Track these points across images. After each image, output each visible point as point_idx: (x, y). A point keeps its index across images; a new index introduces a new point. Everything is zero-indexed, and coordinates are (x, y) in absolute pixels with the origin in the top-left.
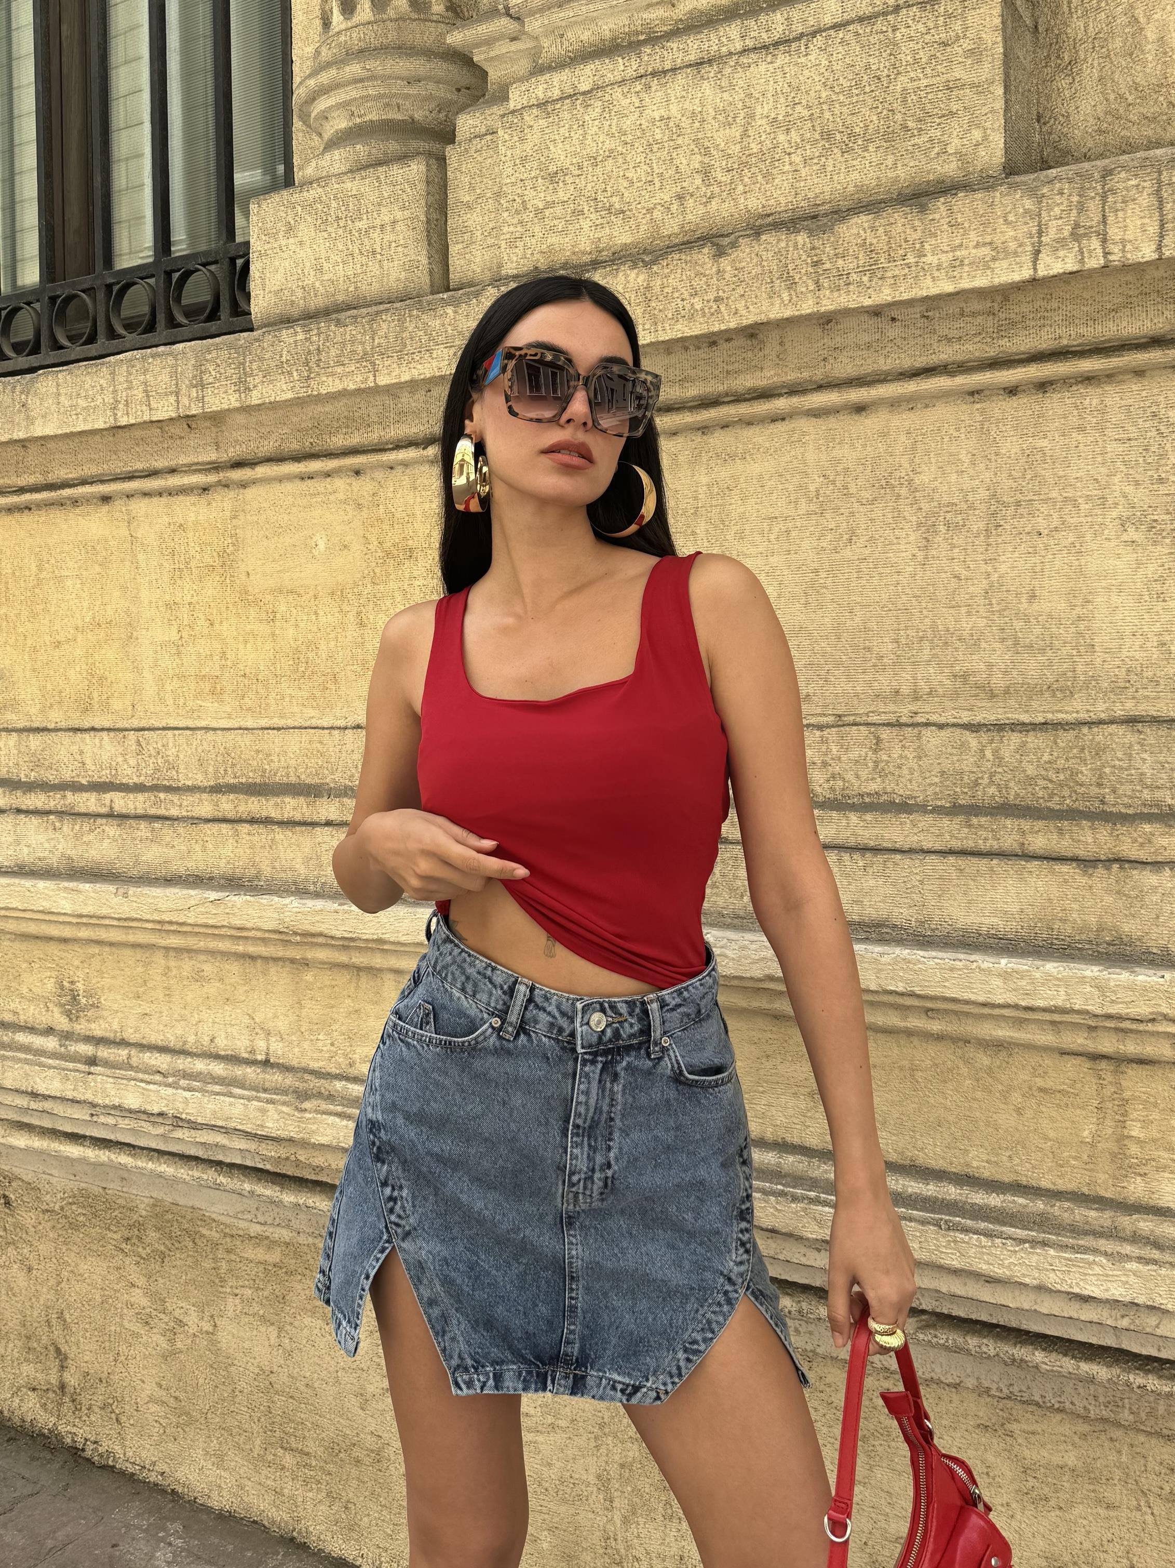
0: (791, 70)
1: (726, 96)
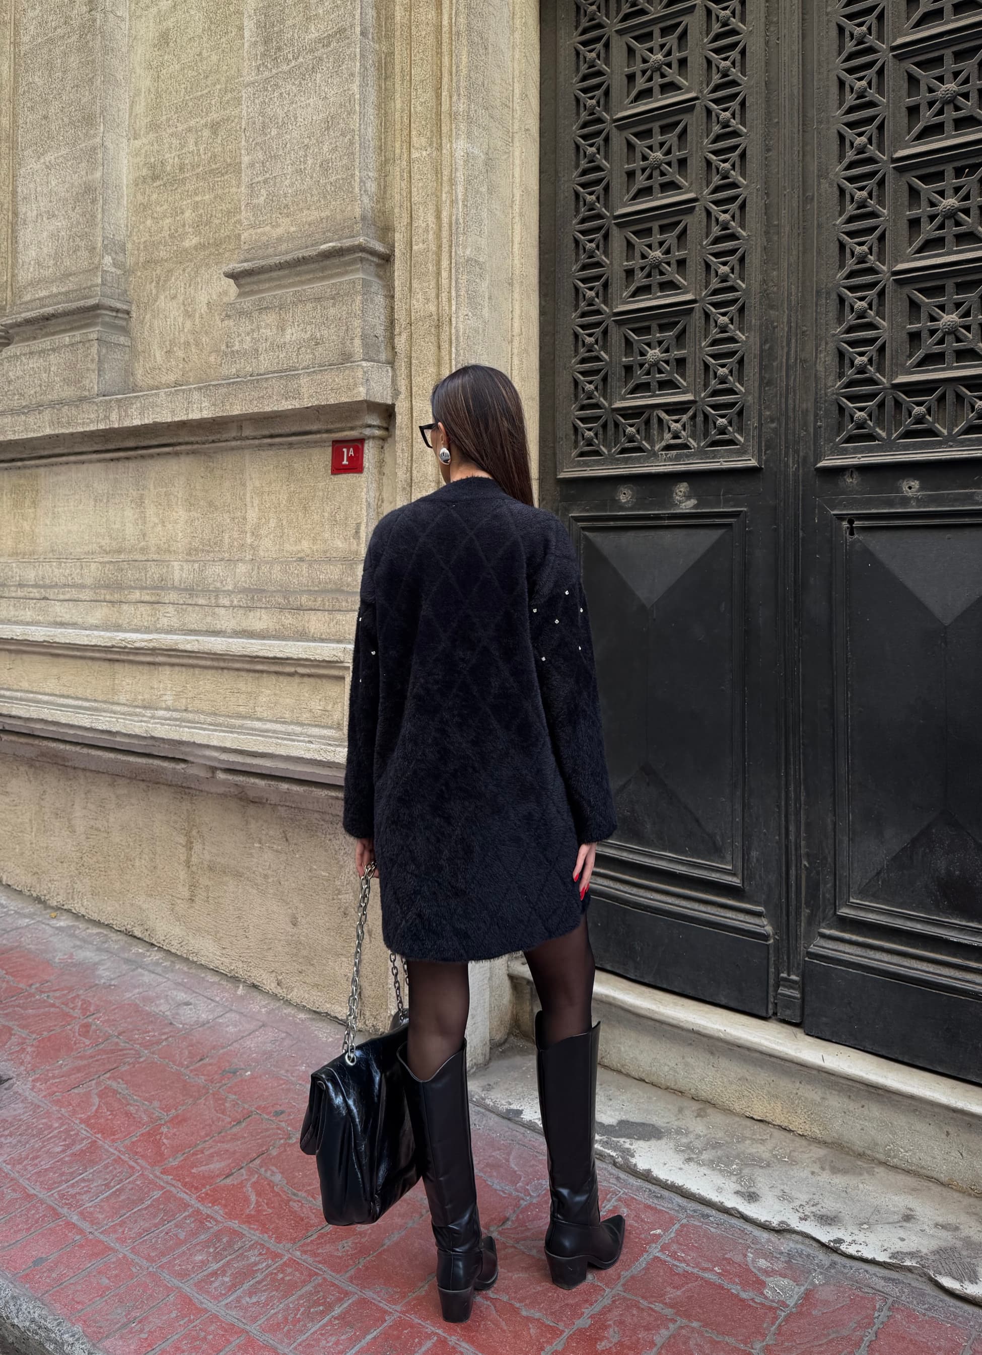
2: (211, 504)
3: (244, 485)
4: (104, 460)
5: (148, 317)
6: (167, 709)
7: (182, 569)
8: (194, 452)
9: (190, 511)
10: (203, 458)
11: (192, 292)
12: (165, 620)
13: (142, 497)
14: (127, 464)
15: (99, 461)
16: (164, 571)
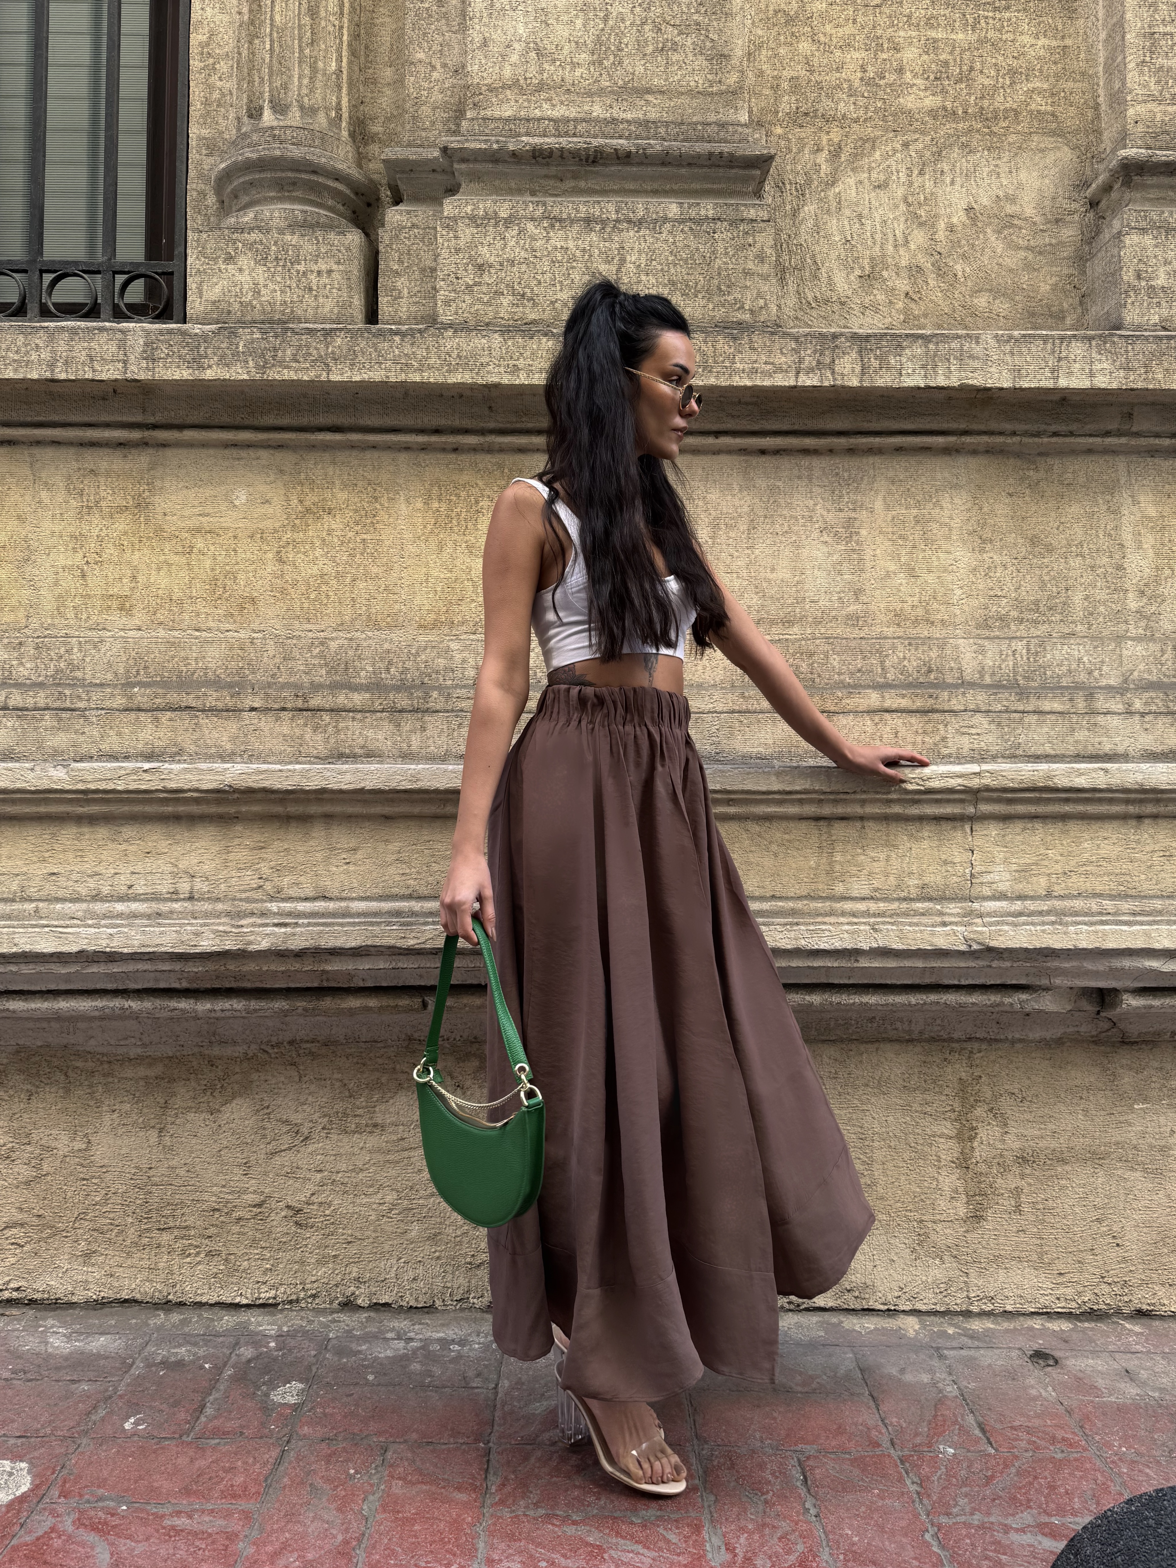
0: (650, 240)
1: (607, 244)
2: (1034, 541)
3: (1115, 512)
4: (743, 451)
5: (809, 209)
6: (1001, 896)
7: (982, 651)
8: (989, 451)
9: (982, 551)
10: (1012, 461)
11: (929, 185)
12: (965, 740)
13: (849, 523)
14: (805, 461)
15: (729, 451)
16: (933, 654)
